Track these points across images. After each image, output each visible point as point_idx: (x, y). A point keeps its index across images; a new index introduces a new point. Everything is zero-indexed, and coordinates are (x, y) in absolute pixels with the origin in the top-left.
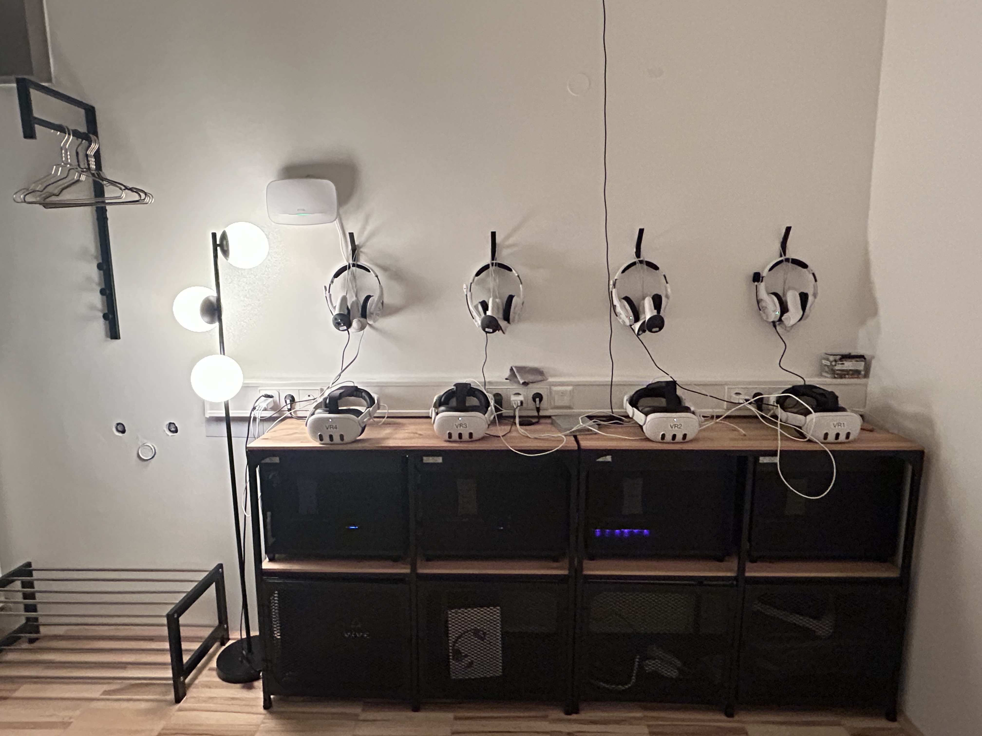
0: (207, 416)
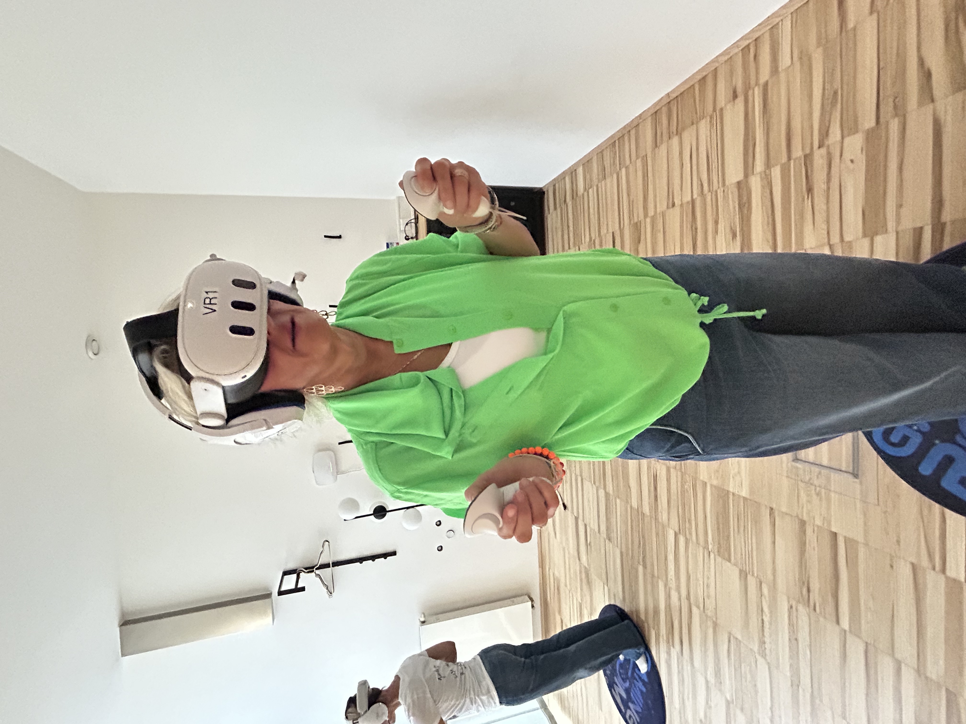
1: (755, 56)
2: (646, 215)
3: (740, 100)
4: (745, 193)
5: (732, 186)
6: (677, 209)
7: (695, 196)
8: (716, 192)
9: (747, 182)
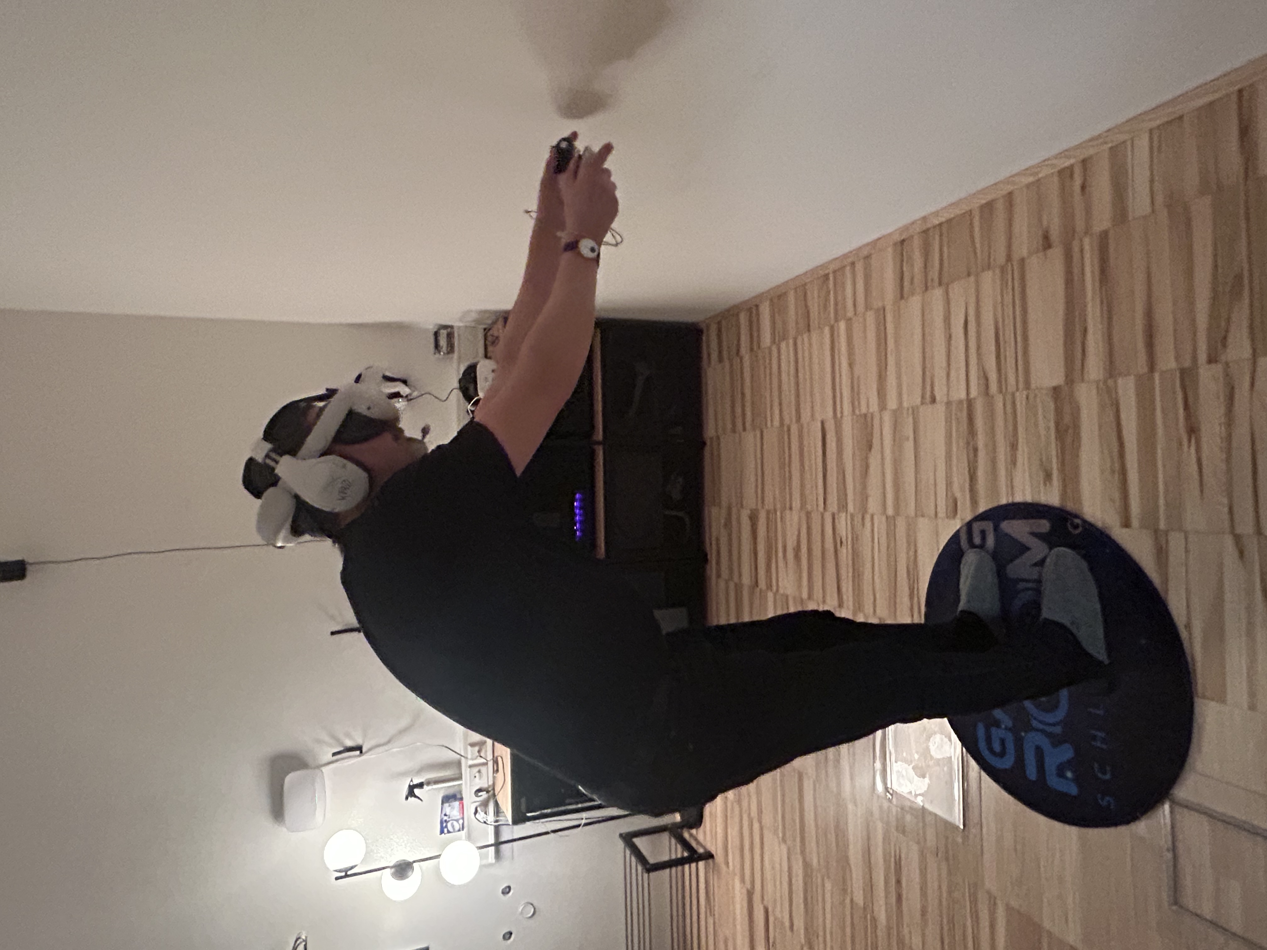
0: (494, 861)
1: (1083, 188)
2: (883, 406)
3: (1057, 252)
4: (1067, 409)
5: (1044, 392)
6: (940, 408)
7: (974, 393)
8: (1013, 395)
9: (1072, 391)
